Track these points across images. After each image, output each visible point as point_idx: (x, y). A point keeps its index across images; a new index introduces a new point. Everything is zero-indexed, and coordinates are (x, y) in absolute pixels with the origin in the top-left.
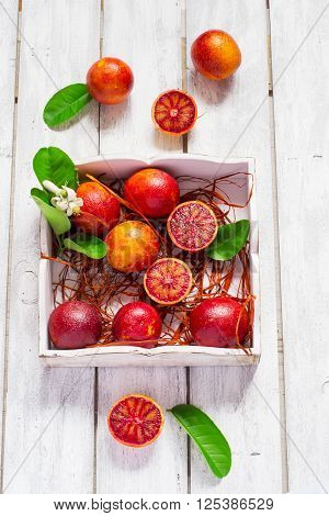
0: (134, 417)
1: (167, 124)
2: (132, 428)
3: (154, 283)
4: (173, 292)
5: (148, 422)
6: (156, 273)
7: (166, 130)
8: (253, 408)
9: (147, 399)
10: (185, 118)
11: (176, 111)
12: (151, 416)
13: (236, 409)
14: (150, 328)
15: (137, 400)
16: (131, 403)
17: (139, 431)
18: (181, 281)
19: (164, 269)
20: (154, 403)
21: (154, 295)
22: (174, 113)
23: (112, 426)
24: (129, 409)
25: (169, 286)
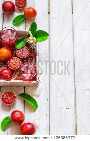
0: (8, 97)
2: (8, 100)
3: (11, 64)
4: (16, 66)
6: (11, 61)
12: (13, 96)
14: (9, 75)
15: (8, 93)
17: (10, 101)
19: (13, 60)
21: (10, 67)
25: (15, 65)
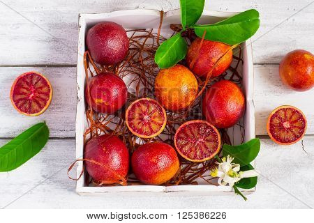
0: (35, 92)
1: (276, 121)
2: (25, 91)
4: (136, 122)
5: (30, 104)
7: (271, 120)
8: (44, 190)
9: (48, 102)
10: (283, 135)
11: (289, 126)
12: (35, 106)
13: (44, 176)
15: (47, 94)
16: (45, 90)
17: (23, 96)
18: (146, 129)
19: (157, 113)
20: (45, 108)
22: (286, 125)
23: (27, 75)
24: (41, 88)
25: (141, 119)
